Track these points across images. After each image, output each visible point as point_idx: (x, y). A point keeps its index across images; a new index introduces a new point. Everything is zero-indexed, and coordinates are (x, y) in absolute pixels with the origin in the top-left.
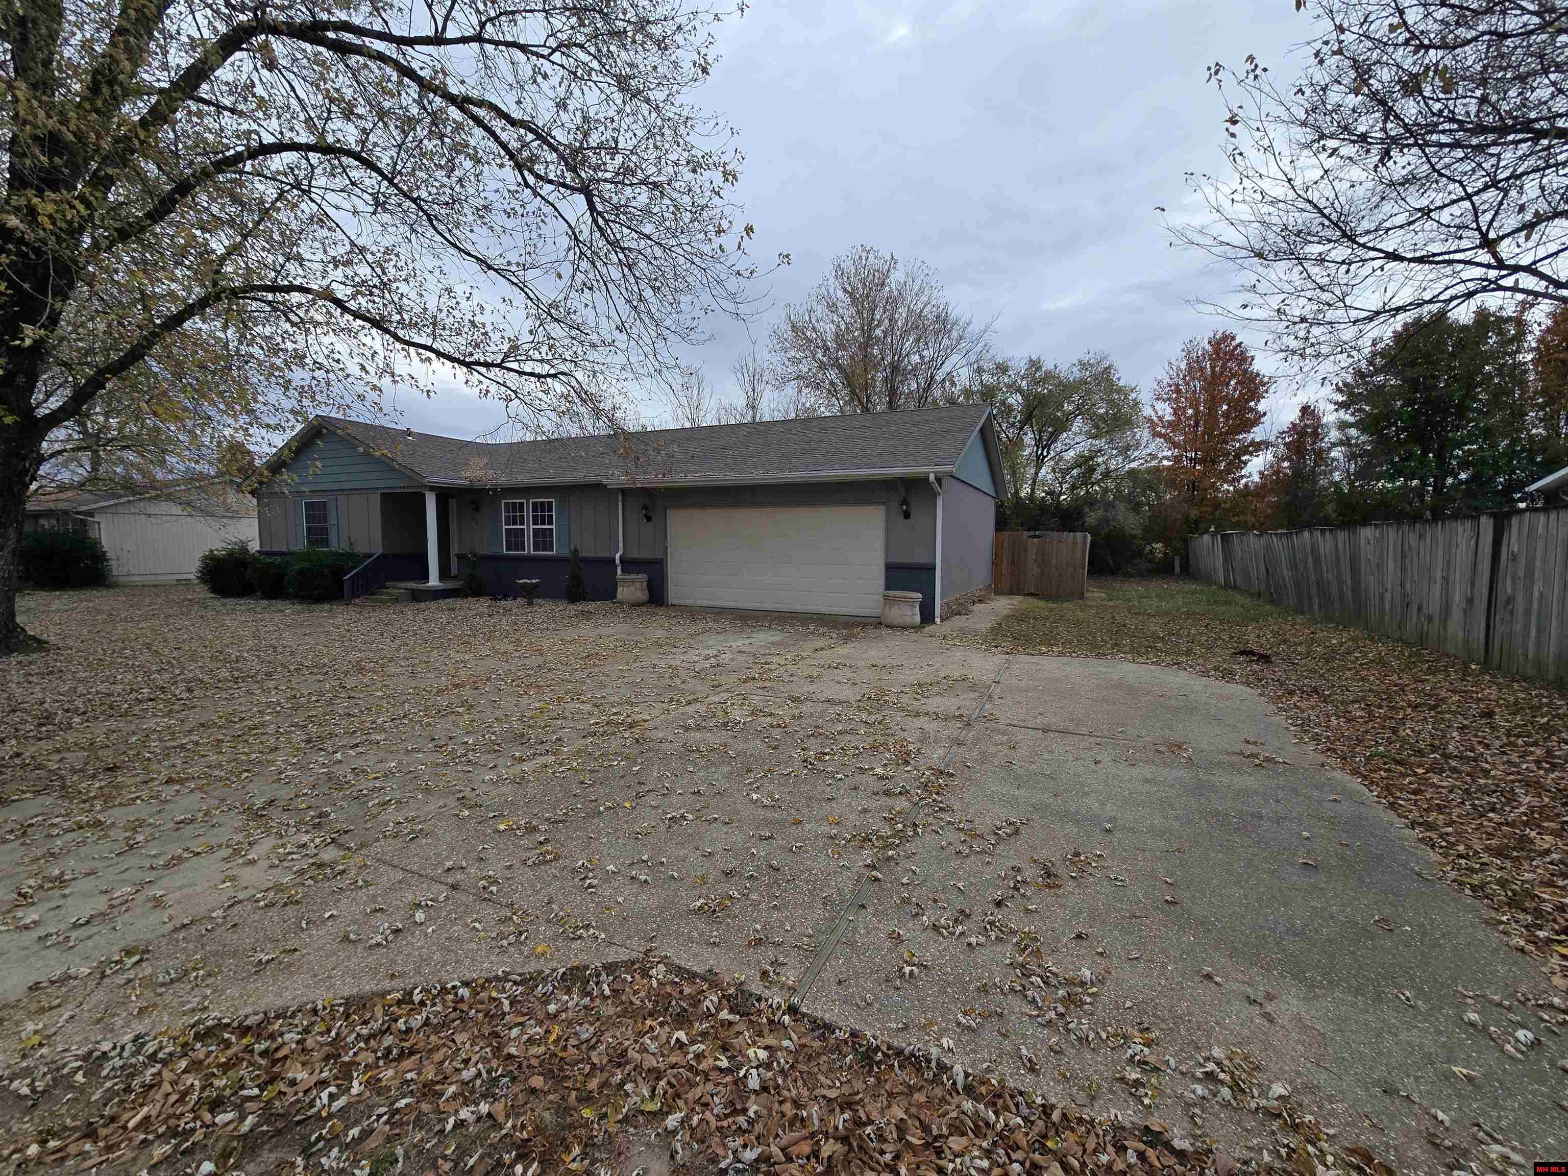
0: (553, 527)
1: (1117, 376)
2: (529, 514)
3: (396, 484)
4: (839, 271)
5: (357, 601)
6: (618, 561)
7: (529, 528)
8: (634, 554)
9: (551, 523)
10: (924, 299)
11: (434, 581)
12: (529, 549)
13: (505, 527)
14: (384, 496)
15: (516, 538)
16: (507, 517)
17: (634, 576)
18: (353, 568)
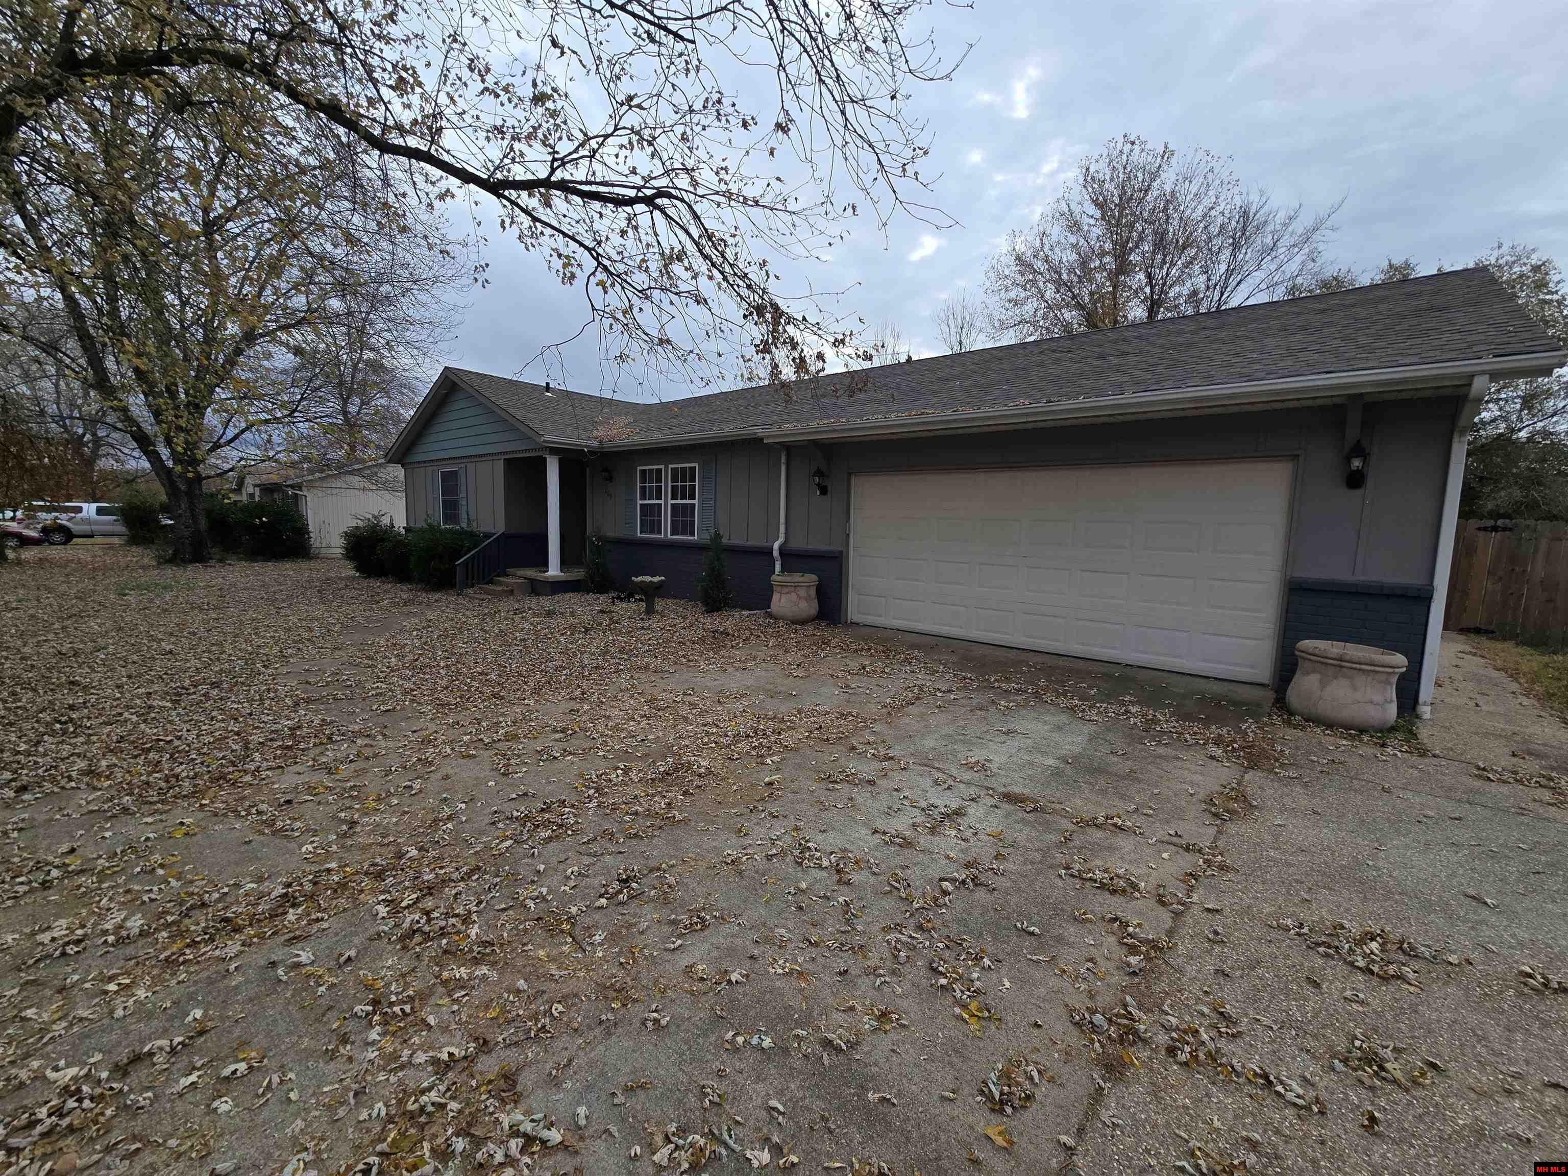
0: (696, 502)
1: (1556, 278)
2: (667, 485)
3: (517, 448)
4: (1089, 179)
5: (470, 591)
6: (776, 553)
7: (667, 503)
8: (799, 544)
9: (692, 497)
10: (1207, 202)
11: (554, 571)
12: (666, 533)
13: (639, 502)
14: (507, 461)
15: (651, 516)
16: (643, 489)
17: (797, 577)
18: (470, 550)
